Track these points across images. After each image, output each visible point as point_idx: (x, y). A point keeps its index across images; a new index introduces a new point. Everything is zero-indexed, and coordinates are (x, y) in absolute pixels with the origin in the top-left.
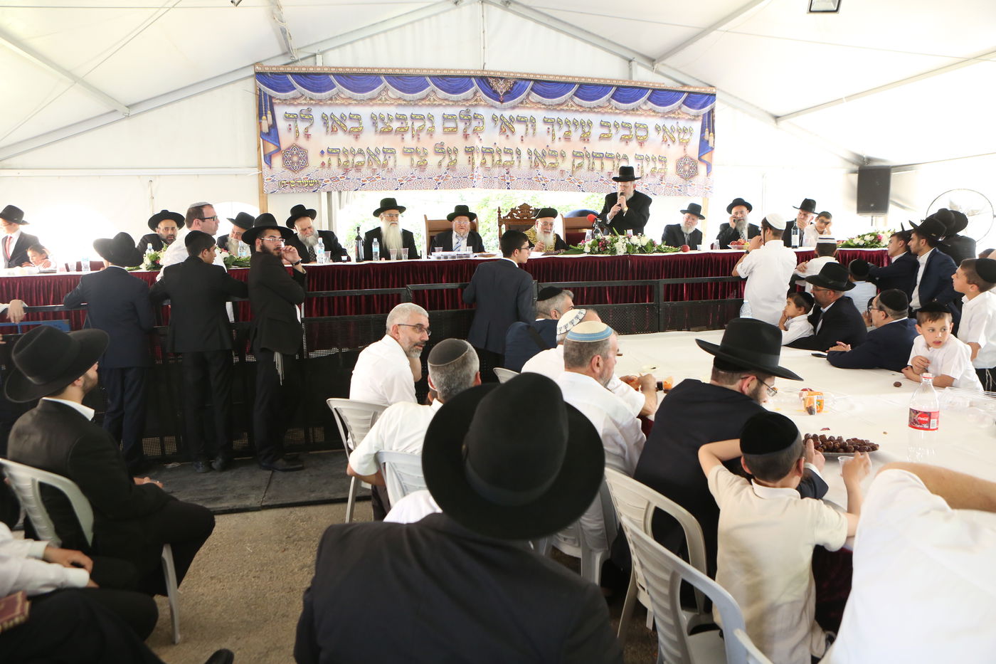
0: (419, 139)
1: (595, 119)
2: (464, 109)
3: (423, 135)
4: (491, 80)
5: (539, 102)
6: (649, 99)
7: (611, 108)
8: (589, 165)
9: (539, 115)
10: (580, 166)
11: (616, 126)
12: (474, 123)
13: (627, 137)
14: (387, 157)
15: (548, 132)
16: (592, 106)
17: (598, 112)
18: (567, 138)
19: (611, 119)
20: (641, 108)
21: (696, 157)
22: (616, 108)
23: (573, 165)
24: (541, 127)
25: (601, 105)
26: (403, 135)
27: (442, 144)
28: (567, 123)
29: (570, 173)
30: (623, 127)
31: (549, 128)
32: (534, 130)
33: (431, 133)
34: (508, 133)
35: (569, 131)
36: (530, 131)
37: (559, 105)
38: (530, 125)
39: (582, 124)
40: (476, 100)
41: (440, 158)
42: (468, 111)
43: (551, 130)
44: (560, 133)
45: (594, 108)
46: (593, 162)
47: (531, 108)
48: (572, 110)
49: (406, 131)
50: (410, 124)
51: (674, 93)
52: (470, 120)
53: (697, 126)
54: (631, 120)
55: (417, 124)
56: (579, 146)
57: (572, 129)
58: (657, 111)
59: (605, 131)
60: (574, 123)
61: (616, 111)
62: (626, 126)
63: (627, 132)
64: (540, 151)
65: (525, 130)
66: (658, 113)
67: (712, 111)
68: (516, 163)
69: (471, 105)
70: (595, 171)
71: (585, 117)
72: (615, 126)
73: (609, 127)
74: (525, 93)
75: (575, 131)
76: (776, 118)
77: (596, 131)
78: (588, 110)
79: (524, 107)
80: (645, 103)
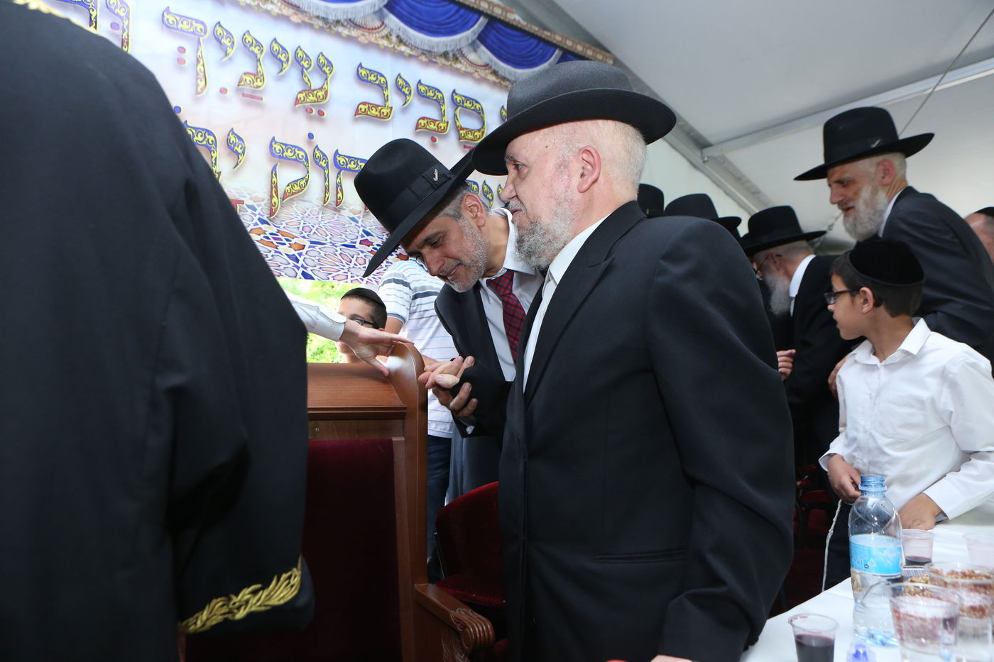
1: (344, 56)
6: (482, 38)
7: (387, 37)
8: (327, 189)
10: (297, 189)
11: (402, 86)
13: (432, 126)
15: (181, 61)
16: (331, 18)
17: (350, 39)
18: (251, 93)
19: (389, 67)
20: (463, 56)
22: (401, 41)
23: (274, 187)
25: (359, 21)
28: (250, 46)
29: (262, 211)
30: (421, 95)
31: (182, 50)
35: (258, 76)
39: (300, 60)
43: (189, 56)
45: (338, 22)
46: (339, 185)
48: (268, 12)
51: (534, 42)
54: (445, 82)
56: (295, 130)
57: (269, 68)
58: (501, 73)
59: (373, 97)
60: (274, 55)
61: (399, 47)
62: (429, 95)
63: (432, 113)
66: (504, 79)
70: (346, 213)
71: (313, 43)
72: (399, 89)
73: (382, 87)
75: (281, 76)
77: (345, 91)
78: (321, 23)
80: (473, 46)
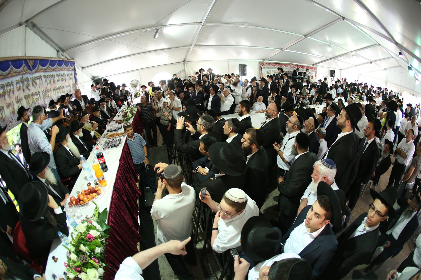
0: (10, 96)
1: (55, 73)
2: (21, 76)
3: (11, 93)
4: (28, 61)
5: (41, 69)
9: (42, 74)
12: (26, 83)
14: (2, 112)
17: (55, 71)
18: (50, 83)
19: (58, 73)
21: (75, 83)
22: (59, 69)
24: (44, 79)
25: (56, 68)
26: (5, 96)
27: (17, 97)
30: (61, 75)
32: (42, 81)
33: (13, 92)
34: (35, 85)
35: (50, 80)
36: (41, 82)
37: (47, 69)
38: (41, 80)
39: (53, 76)
40: (25, 71)
41: (18, 104)
42: (22, 77)
43: (46, 80)
44: (48, 82)
45: (54, 69)
46: (58, 91)
47: (40, 72)
48: (50, 71)
49: (5, 94)
50: (6, 90)
52: (23, 81)
53: (73, 72)
54: (62, 72)
55: (9, 88)
58: (66, 68)
59: (58, 78)
60: (51, 76)
63: (62, 78)
64: (45, 91)
65: (39, 82)
67: (75, 67)
68: (39, 98)
69: (23, 74)
71: (53, 73)
73: (58, 76)
74: (38, 65)
75: (52, 80)
76: (83, 68)
77: (56, 78)
79: (38, 72)
80: (64, 66)
